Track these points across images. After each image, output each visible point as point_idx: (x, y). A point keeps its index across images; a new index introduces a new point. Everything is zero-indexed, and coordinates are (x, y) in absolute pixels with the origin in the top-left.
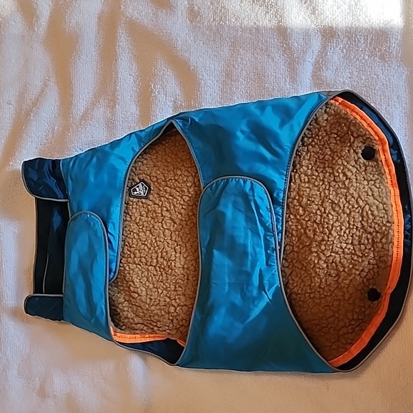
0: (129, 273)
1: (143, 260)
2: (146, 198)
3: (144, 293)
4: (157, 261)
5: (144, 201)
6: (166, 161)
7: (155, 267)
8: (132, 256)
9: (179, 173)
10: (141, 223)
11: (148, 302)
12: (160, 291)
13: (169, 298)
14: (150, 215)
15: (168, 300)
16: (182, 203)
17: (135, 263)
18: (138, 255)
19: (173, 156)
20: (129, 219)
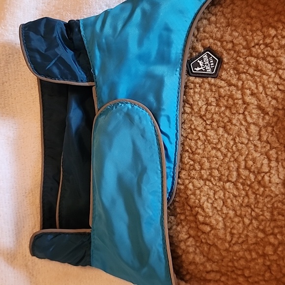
0: (194, 194)
1: (216, 173)
2: (215, 76)
3: (221, 225)
4: (239, 175)
5: (213, 81)
6: (248, 15)
7: (235, 184)
8: (197, 167)
9: (273, 32)
10: (209, 116)
11: (228, 238)
12: (247, 221)
13: (263, 231)
14: (223, 102)
15: (261, 235)
16: (277, 80)
17: (201, 177)
18: (207, 165)
19: (261, 7)
20: (188, 110)
